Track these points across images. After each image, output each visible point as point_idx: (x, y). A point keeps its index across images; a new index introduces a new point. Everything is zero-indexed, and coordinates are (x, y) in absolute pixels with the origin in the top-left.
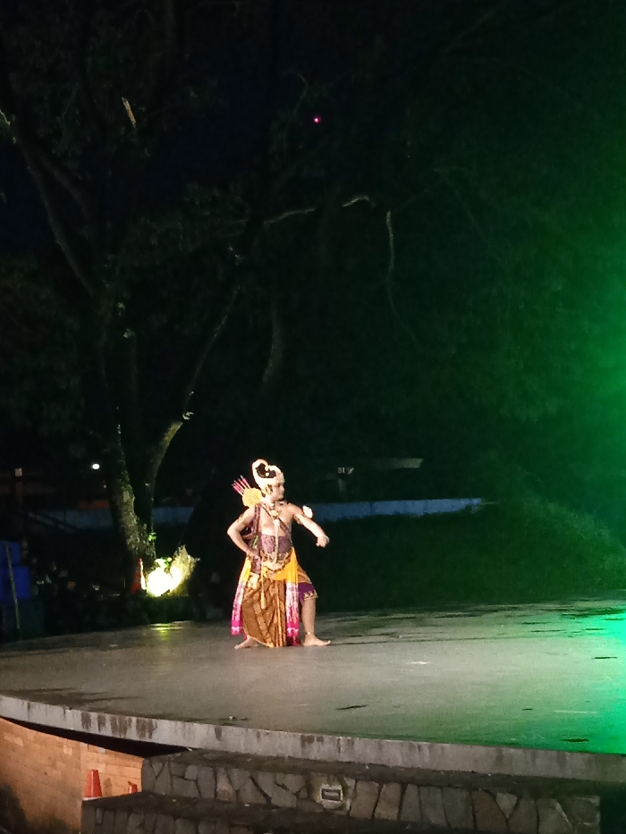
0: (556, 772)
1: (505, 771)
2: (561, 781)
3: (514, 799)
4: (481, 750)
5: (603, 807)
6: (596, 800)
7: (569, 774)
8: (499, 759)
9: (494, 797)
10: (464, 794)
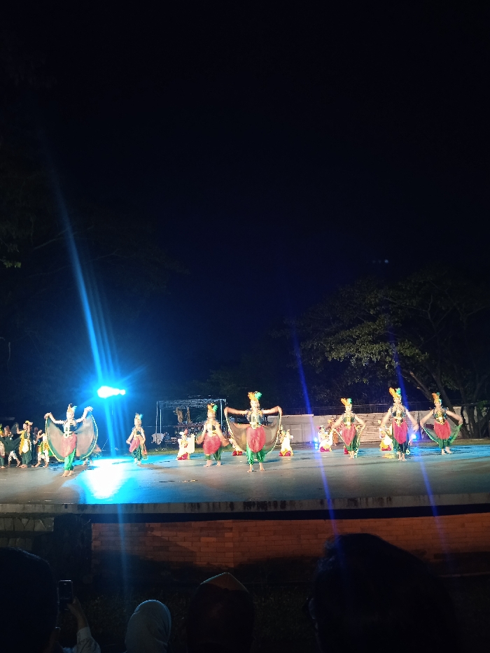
0: (42, 511)
1: (25, 512)
2: (43, 514)
3: (27, 520)
4: (18, 505)
5: (55, 521)
6: (53, 519)
7: (46, 511)
8: (24, 508)
9: (21, 520)
10: (11, 519)
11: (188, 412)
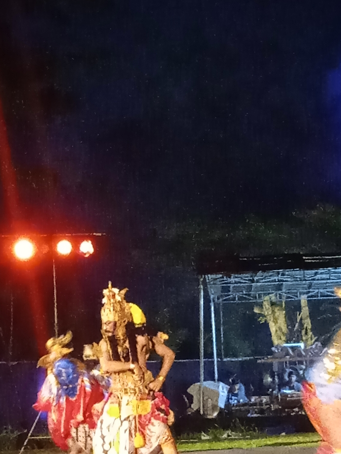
11: (305, 311)
